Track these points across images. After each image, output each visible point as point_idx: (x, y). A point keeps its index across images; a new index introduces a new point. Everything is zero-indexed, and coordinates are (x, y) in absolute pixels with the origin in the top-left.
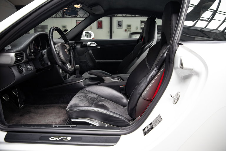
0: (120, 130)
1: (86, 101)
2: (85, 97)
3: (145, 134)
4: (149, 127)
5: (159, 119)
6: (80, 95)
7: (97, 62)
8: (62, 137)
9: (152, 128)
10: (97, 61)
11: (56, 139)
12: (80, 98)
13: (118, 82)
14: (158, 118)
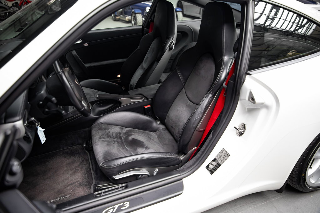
0: (180, 173)
1: (115, 142)
2: (108, 136)
3: (212, 172)
4: (214, 163)
5: (225, 155)
6: (100, 134)
7: (88, 67)
8: (117, 206)
9: (219, 165)
10: (87, 65)
11: (112, 210)
12: (104, 139)
13: (140, 103)
14: (223, 152)
